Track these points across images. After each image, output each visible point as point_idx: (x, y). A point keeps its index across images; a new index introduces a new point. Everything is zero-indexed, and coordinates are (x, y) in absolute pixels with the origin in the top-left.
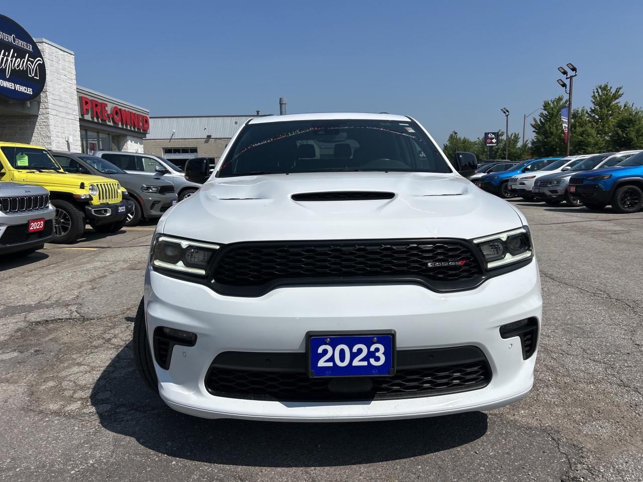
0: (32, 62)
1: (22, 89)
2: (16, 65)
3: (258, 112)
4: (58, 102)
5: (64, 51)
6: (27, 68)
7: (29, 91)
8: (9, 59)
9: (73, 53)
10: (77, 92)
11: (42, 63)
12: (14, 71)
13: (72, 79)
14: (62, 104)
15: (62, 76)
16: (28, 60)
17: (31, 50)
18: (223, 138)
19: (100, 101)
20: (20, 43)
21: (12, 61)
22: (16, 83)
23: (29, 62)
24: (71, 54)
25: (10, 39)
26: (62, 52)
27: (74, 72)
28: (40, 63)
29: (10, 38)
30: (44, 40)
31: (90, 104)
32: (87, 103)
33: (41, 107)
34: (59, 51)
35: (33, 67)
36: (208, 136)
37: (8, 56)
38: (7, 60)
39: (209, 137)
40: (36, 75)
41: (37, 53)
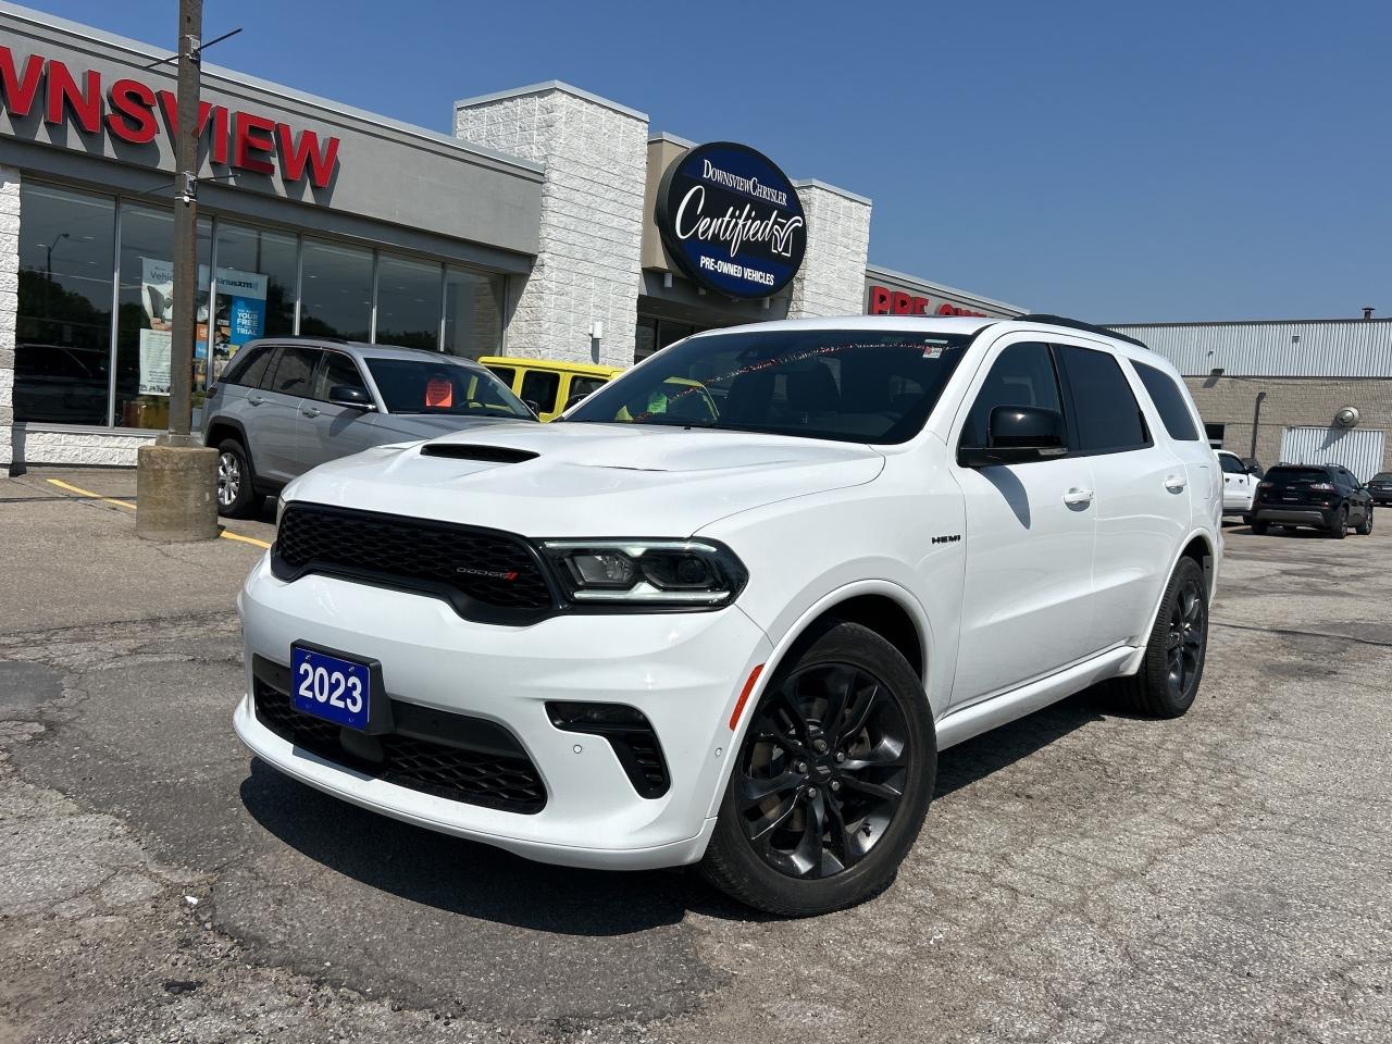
0: (782, 226)
1: (754, 276)
2: (751, 232)
3: (1368, 311)
4: (822, 299)
5: (852, 200)
6: (770, 239)
7: (768, 280)
8: (741, 222)
9: (869, 202)
10: (866, 276)
11: (800, 225)
12: (745, 245)
13: (858, 254)
14: (830, 302)
15: (839, 248)
16: (775, 222)
17: (784, 203)
18: (1254, 377)
19: (912, 294)
20: (765, 192)
21: (744, 226)
22: (744, 265)
23: (776, 226)
24: (866, 205)
25: (747, 187)
26: (847, 203)
27: (866, 238)
28: (797, 227)
29: (746, 185)
30: (815, 182)
31: (889, 301)
32: (883, 298)
33: (791, 309)
34: (842, 200)
35: (783, 234)
36: (1214, 370)
37: (740, 217)
38: (736, 224)
39: (1218, 373)
40: (786, 249)
41: (794, 207)
